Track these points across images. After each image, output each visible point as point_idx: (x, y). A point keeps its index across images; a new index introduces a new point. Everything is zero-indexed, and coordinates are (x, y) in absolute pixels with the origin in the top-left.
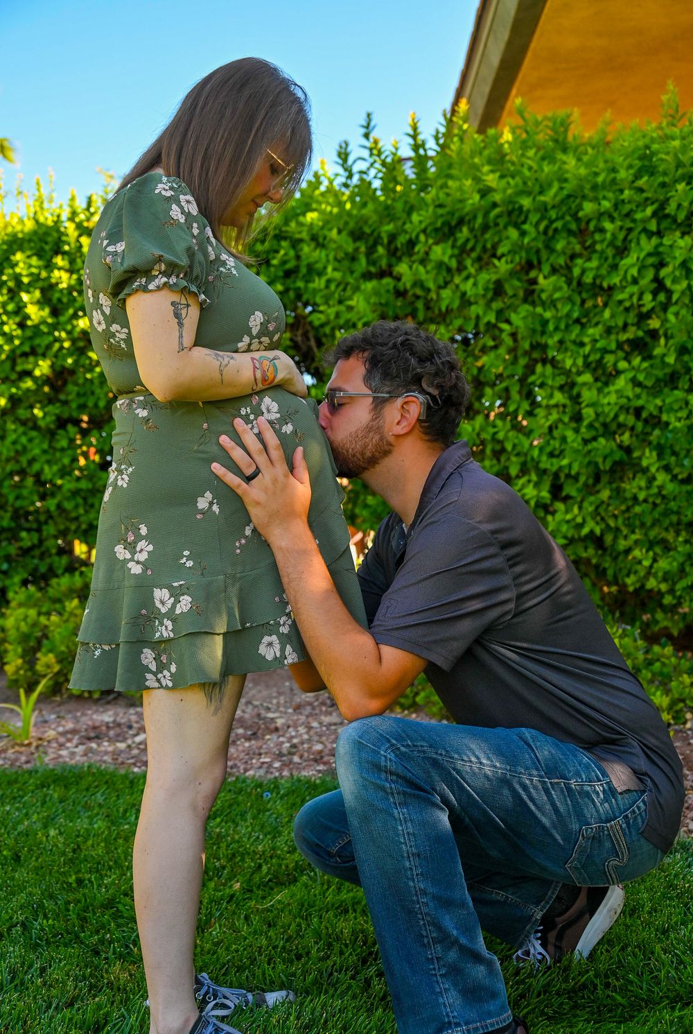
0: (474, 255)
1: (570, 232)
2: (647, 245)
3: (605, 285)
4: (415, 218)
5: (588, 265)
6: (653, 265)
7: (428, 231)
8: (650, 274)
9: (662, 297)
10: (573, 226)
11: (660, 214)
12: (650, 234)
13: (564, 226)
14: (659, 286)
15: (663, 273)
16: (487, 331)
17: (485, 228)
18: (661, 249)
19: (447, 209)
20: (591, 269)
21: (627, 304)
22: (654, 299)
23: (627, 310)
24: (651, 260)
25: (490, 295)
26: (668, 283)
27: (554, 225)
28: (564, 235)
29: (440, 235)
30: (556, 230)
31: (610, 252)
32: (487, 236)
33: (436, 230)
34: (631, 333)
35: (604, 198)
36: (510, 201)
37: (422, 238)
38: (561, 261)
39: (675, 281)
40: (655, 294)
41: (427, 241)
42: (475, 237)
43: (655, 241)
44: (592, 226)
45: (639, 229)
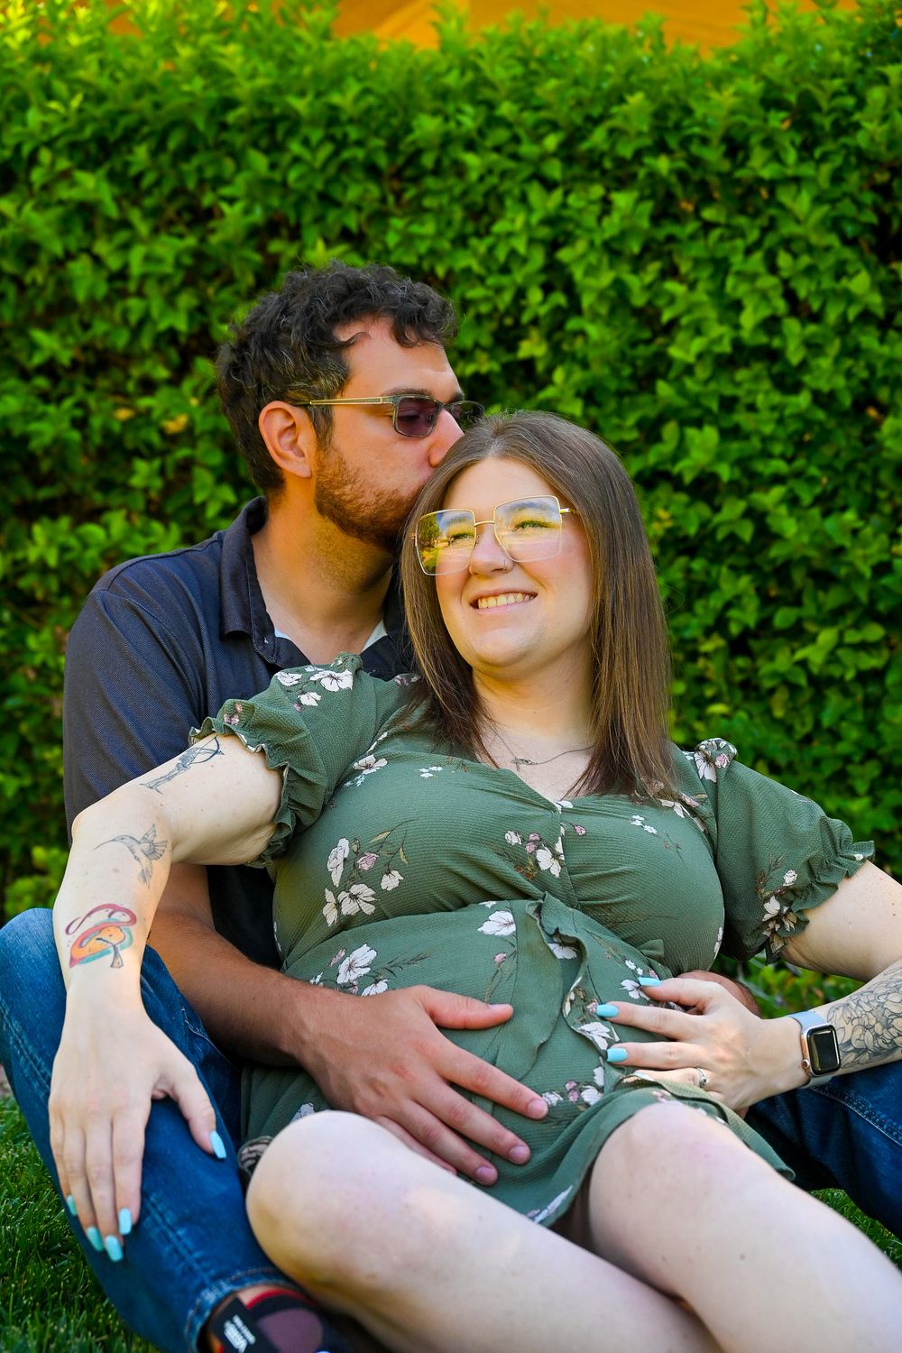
0: (149, 202)
1: (372, 171)
2: (544, 203)
3: (441, 271)
4: (34, 117)
5: (415, 229)
6: (542, 242)
7: (61, 143)
8: (538, 258)
9: (559, 299)
10: (382, 161)
11: (567, 153)
12: (549, 185)
13: (368, 156)
14: (556, 278)
15: (564, 255)
16: (156, 348)
17: (187, 151)
18: (566, 213)
19: (109, 106)
20: (422, 237)
21: (484, 309)
22: (544, 301)
23: (479, 318)
24: (544, 232)
25: (178, 278)
26: (578, 273)
27: (346, 155)
28: (359, 174)
29: (79, 156)
30: (345, 167)
31: (458, 214)
32: (188, 167)
33: (73, 147)
34: (485, 364)
35: (459, 111)
36: (261, 101)
37: (45, 156)
38: (352, 222)
39: (591, 271)
40: (547, 289)
41: (53, 164)
42: (159, 168)
43: (557, 195)
44: (428, 160)
45: (526, 171)
